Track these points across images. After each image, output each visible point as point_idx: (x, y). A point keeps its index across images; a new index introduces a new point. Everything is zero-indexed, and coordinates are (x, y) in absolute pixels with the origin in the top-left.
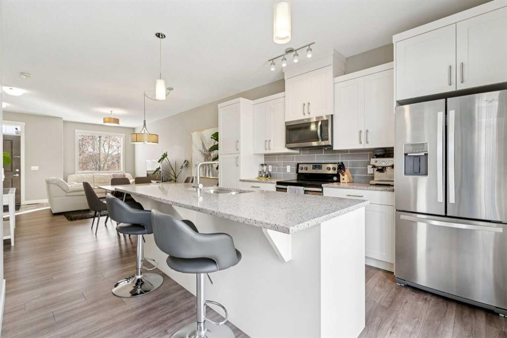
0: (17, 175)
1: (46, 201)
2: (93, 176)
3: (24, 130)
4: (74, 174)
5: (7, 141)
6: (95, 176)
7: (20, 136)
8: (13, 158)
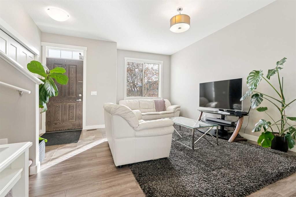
0: (80, 100)
3: (86, 56)
4: (123, 100)
5: (72, 66)
6: (140, 102)
7: (83, 61)
8: (77, 82)
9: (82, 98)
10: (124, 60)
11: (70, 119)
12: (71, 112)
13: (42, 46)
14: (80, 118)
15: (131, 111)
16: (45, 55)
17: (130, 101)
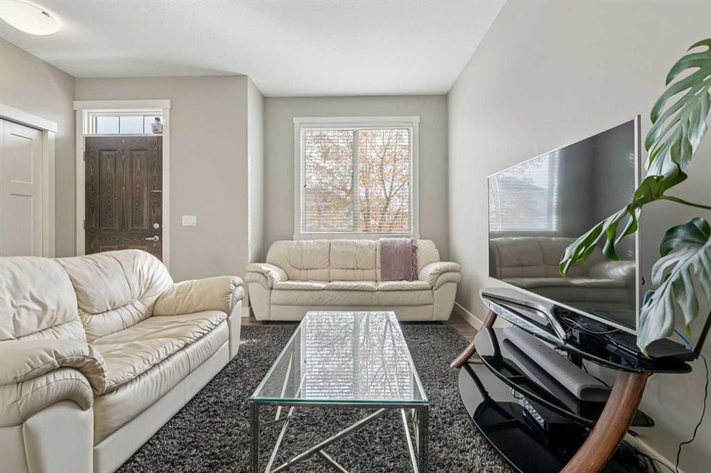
0: (157, 238)
3: (168, 122)
7: (162, 137)
10: (294, 124)
13: (75, 111)
16: (82, 132)
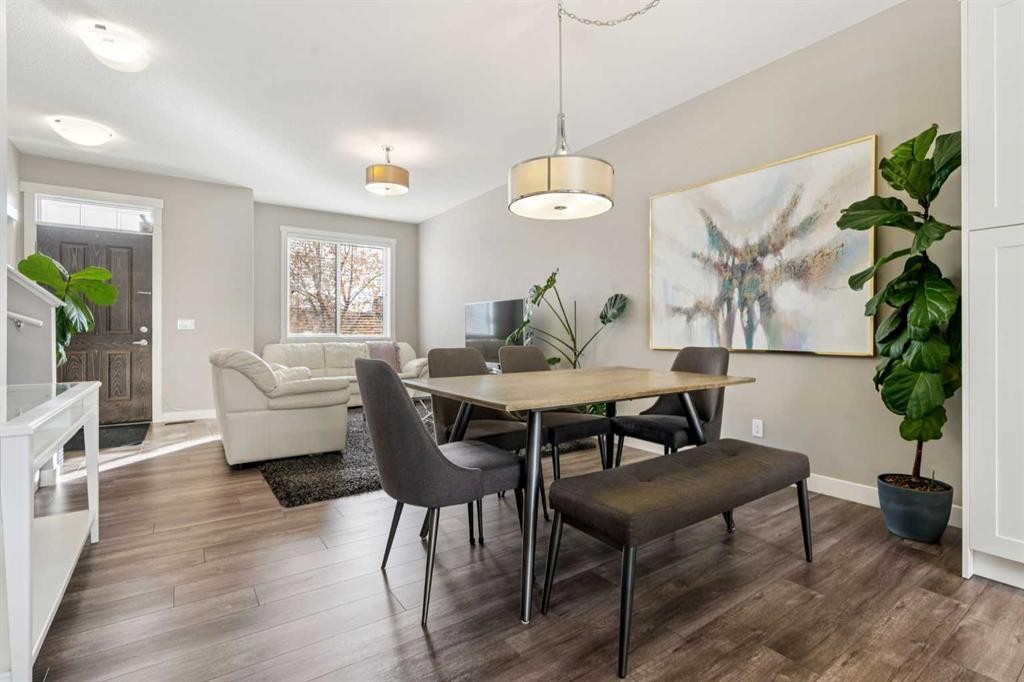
0: (144, 342)
1: (211, 414)
2: (324, 348)
3: (160, 223)
4: (278, 343)
5: (118, 250)
6: (328, 349)
7: (152, 236)
8: (134, 295)
9: (149, 337)
10: (280, 232)
11: (113, 393)
12: (117, 375)
13: (22, 193)
14: (146, 390)
15: (260, 362)
16: (33, 218)
17: (297, 348)
